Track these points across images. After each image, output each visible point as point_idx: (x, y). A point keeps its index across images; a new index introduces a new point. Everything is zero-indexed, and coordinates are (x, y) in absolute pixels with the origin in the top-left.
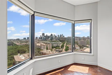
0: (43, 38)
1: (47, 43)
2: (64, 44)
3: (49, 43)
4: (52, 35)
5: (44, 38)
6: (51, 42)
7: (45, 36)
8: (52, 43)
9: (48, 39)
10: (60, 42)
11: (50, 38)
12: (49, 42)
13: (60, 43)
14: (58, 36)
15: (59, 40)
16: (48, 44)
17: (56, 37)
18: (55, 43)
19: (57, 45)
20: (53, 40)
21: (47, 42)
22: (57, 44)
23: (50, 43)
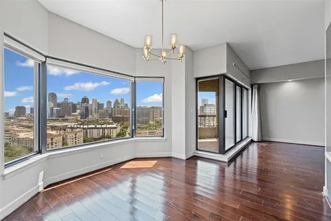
0: (52, 109)
1: (64, 129)
2: (127, 128)
3: (72, 128)
4: (85, 100)
5: (55, 112)
6: (81, 124)
7: (59, 105)
8: (85, 127)
9: (70, 115)
10: (112, 124)
11: (78, 111)
12: (72, 125)
13: (114, 126)
14: (109, 103)
15: (110, 116)
16: (69, 130)
17: (100, 106)
18: (95, 128)
19: (101, 134)
20: (90, 116)
21: (66, 124)
22: (103, 128)
23: (77, 128)
